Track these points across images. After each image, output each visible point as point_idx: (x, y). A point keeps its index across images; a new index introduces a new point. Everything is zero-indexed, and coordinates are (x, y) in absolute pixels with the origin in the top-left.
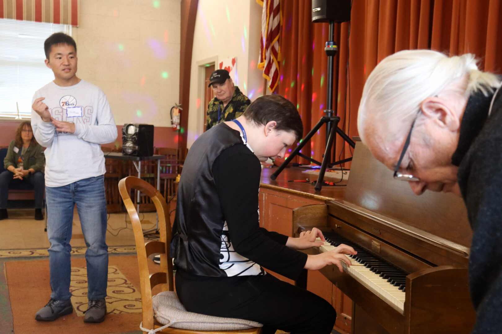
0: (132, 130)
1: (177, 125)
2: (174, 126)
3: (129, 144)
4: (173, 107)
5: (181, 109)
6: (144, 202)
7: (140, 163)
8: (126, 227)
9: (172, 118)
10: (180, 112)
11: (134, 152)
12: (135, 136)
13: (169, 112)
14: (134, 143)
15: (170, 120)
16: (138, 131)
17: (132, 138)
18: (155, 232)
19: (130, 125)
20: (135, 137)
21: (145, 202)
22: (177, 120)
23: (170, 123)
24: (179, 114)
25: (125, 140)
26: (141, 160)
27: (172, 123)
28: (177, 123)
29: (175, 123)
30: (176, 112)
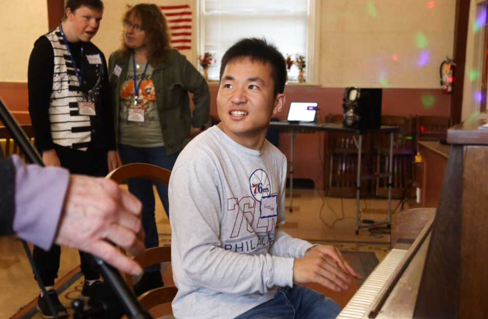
0: (353, 95)
1: (447, 86)
2: (445, 87)
3: (350, 113)
4: (444, 62)
5: (455, 64)
6: (396, 185)
7: (360, 138)
8: (342, 217)
9: (441, 77)
10: (452, 68)
11: (355, 123)
12: (356, 103)
13: (439, 69)
14: (355, 112)
15: (439, 80)
16: (359, 96)
17: (353, 106)
18: (385, 225)
19: (353, 89)
20: (355, 105)
21: (398, 186)
22: (448, 79)
23: (439, 83)
24: (451, 71)
25: (346, 109)
26: (361, 133)
27: (442, 83)
28: (449, 83)
29: (446, 82)
30: (447, 68)
